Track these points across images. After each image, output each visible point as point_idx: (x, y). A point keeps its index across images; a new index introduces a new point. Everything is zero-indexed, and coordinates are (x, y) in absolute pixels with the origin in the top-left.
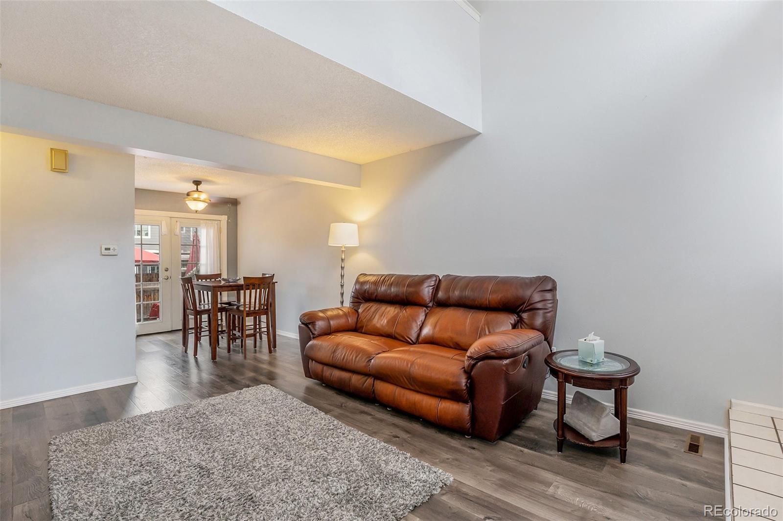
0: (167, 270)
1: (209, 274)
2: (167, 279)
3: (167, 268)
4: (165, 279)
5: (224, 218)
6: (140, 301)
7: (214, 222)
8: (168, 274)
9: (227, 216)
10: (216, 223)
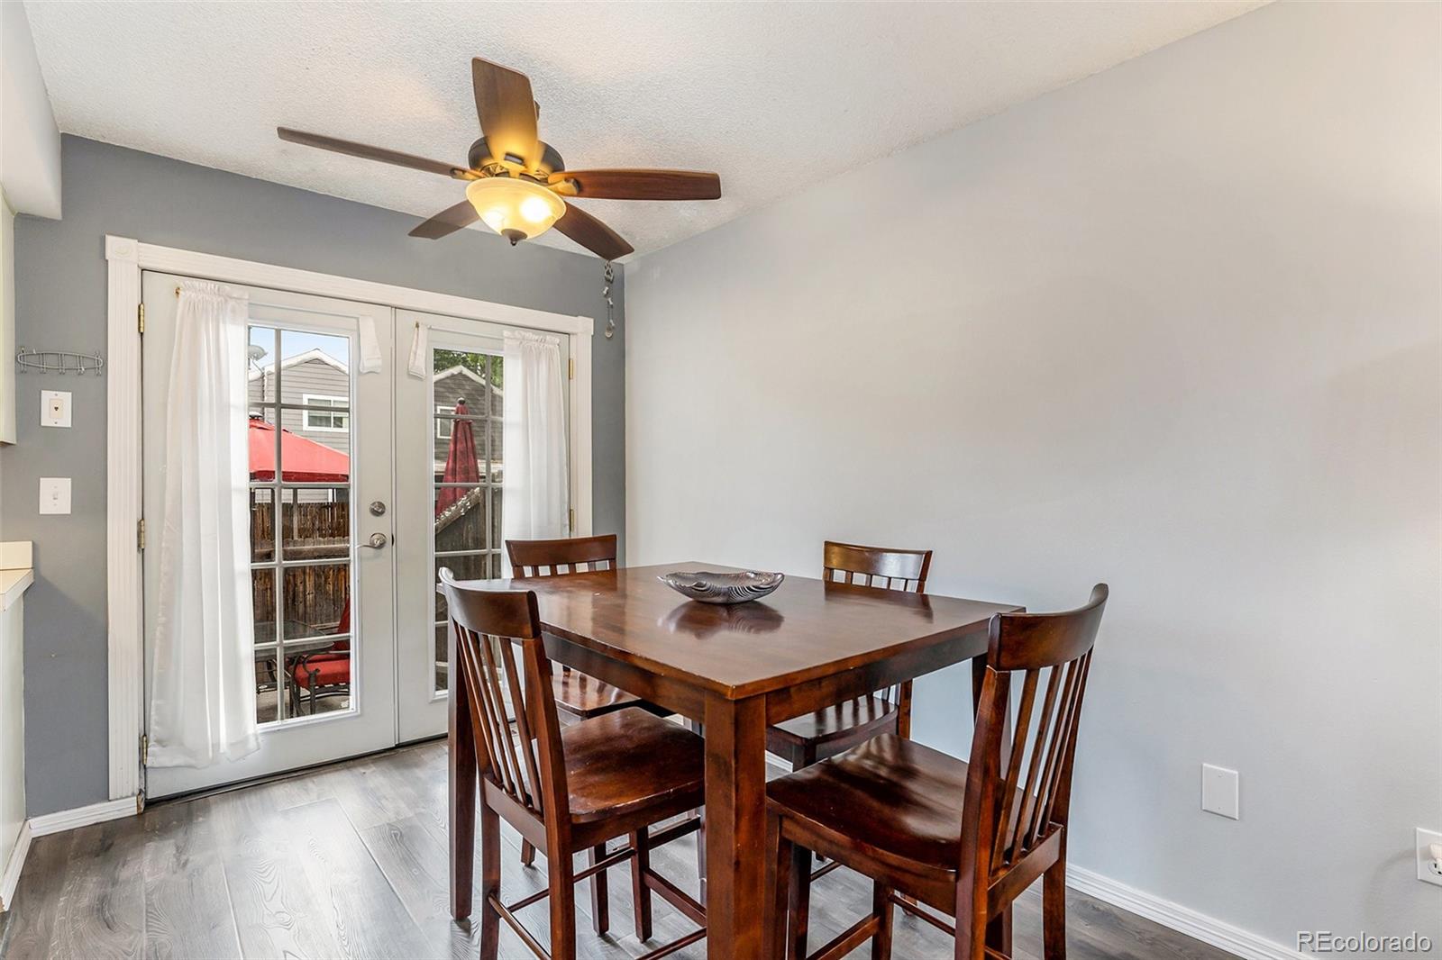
0: (378, 510)
1: (533, 538)
2: (381, 546)
3: (381, 505)
4: (372, 546)
5: (583, 326)
6: (272, 636)
7: (549, 337)
8: (382, 525)
9: (592, 320)
10: (558, 341)
